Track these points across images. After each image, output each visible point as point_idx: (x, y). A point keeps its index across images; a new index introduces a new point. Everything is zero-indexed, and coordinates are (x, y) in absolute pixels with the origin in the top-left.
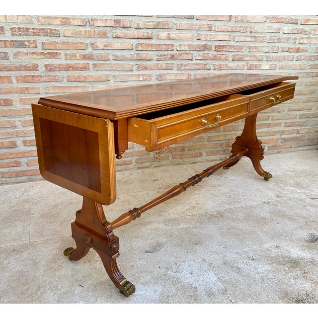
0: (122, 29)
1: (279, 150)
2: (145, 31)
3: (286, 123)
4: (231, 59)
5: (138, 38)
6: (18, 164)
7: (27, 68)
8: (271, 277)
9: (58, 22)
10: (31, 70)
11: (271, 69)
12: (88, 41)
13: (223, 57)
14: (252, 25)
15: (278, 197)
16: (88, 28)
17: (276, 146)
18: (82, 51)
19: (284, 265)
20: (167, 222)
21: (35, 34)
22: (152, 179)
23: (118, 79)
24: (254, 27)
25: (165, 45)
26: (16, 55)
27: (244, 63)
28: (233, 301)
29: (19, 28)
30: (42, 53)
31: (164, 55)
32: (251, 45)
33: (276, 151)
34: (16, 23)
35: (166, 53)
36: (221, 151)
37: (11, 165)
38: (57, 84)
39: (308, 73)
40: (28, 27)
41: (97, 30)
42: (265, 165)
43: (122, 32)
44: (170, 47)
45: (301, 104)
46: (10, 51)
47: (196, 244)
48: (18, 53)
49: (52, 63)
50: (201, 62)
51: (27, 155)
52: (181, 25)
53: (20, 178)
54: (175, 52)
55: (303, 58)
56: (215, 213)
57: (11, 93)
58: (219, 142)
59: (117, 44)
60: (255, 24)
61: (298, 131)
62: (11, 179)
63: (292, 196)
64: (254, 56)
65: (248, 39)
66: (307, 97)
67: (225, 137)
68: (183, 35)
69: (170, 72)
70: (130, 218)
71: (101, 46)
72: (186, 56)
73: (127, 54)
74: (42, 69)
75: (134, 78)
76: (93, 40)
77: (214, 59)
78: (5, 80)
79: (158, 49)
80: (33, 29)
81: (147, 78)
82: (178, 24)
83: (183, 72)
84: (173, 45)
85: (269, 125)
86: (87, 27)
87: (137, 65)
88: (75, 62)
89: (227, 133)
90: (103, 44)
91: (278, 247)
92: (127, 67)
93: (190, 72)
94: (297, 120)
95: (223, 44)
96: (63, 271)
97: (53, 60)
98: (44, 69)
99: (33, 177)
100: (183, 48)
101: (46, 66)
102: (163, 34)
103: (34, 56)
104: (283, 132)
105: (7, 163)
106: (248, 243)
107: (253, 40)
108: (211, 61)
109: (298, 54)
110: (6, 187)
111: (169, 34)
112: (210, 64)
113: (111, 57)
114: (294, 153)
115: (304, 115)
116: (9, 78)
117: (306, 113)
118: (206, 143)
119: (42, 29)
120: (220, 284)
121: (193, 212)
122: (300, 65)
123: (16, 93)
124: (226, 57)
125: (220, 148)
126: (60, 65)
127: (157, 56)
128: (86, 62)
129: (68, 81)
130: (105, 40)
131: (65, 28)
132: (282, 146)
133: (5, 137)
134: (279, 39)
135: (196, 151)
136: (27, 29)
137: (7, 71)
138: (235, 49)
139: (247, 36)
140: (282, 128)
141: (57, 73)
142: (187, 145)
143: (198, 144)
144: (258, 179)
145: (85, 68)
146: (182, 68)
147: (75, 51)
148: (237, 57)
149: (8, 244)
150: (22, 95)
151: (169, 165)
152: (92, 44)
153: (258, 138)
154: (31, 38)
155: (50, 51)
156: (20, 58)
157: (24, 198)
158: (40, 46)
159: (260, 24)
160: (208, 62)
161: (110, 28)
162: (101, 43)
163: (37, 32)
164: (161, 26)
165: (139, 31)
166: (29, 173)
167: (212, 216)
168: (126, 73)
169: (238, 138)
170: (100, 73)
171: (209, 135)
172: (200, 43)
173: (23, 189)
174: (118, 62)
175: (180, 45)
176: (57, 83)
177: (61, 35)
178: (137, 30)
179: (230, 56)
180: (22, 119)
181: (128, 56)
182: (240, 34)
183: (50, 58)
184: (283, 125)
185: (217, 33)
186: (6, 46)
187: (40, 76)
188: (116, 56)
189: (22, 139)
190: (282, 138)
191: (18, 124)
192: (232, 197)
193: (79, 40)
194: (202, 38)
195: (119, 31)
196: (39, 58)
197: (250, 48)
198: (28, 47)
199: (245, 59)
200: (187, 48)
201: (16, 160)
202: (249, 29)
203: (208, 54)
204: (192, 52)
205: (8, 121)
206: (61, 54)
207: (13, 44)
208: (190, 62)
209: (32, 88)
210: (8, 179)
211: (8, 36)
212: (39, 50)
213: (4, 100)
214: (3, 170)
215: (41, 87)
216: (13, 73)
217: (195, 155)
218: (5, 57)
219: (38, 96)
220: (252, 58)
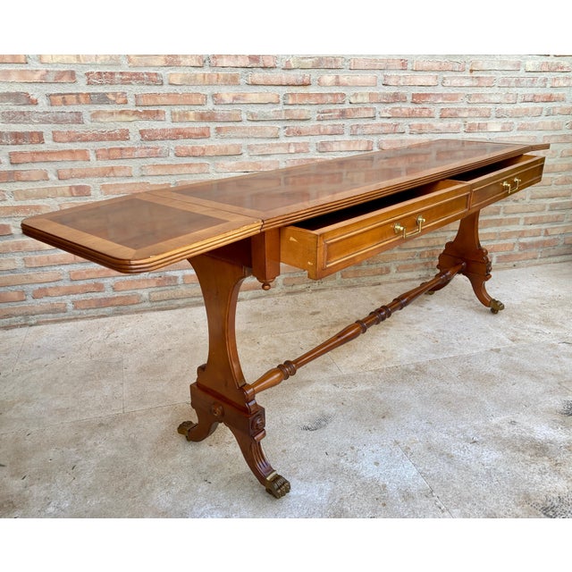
0: (262, 70)
1: (515, 263)
2: (298, 72)
3: (526, 219)
4: (437, 116)
5: (288, 85)
6: (100, 288)
7: (112, 137)
8: (502, 470)
9: (160, 62)
10: (118, 139)
11: (503, 130)
12: (208, 91)
13: (425, 113)
14: (473, 58)
15: (513, 341)
16: (207, 71)
17: (510, 255)
18: (198, 107)
19: (523, 452)
20: (335, 381)
21: (124, 82)
22: (310, 312)
23: (256, 152)
24: (476, 63)
25: (331, 94)
26: (95, 115)
27: (459, 122)
28: (443, 508)
29: (99, 73)
30: (135, 113)
31: (330, 112)
32: (472, 91)
33: (511, 264)
34: (96, 65)
35: (333, 107)
36: (421, 264)
37: (88, 289)
38: (159, 161)
39: (565, 137)
40: (113, 71)
41: (222, 73)
42: (493, 288)
43: (261, 75)
44: (340, 98)
45: (553, 188)
46: (86, 110)
47: (384, 417)
48: (98, 112)
49: (151, 128)
50: (389, 121)
52: (356, 61)
53: (102, 310)
54: (347, 106)
55: (557, 111)
56: (412, 367)
57: (89, 176)
58: (417, 251)
59: (254, 95)
60: (479, 57)
61: (546, 231)
62: (90, 311)
63: (536, 339)
64: (476, 110)
65: (467, 83)
66: (563, 175)
67: (428, 242)
68: (361, 78)
69: (339, 138)
70: (280, 377)
71: (228, 99)
72: (366, 112)
73: (269, 111)
74: (135, 138)
75: (281, 150)
76: (216, 90)
77: (411, 115)
78: (78, 156)
79: (320, 101)
80: (121, 73)
81: (302, 148)
82: (352, 61)
83: (360, 138)
84: (343, 95)
85: (499, 223)
86: (207, 68)
87: (285, 127)
88: (188, 125)
90: (231, 95)
91: (513, 423)
92: (270, 132)
93: (370, 138)
94: (546, 213)
95: (428, 90)
96: (179, 459)
97: (153, 123)
98: (139, 137)
99: (122, 307)
100: (360, 99)
101: (142, 132)
102: (328, 78)
103: (123, 117)
104: (522, 234)
105: (83, 286)
106: (465, 415)
107: (475, 84)
108: (406, 120)
109: (549, 105)
110: (81, 323)
111: (337, 77)
112: (404, 124)
113: (244, 117)
114: (539, 267)
115: (557, 205)
116: (84, 153)
117: (561, 201)
119: (135, 74)
120: (421, 480)
121: (377, 365)
122: (553, 123)
123: (95, 176)
124: (430, 112)
125: (418, 261)
126: (164, 130)
127: (318, 112)
128: (204, 125)
129: (176, 155)
130: (234, 88)
131: (171, 72)
132: (520, 256)
134: (518, 81)
135: (380, 266)
136: (112, 74)
137: (80, 141)
138: (445, 99)
139: (464, 77)
140: (520, 227)
141: (159, 144)
144: (481, 311)
145: (204, 135)
146: (359, 131)
147: (187, 108)
148: (448, 112)
149: (92, 415)
150: (105, 179)
151: (336, 288)
152: (214, 96)
153: (482, 244)
154: (118, 89)
155: (147, 109)
156: (101, 120)
157: (110, 341)
158: (131, 100)
159: (487, 58)
160: (401, 121)
161: (243, 70)
162: (228, 94)
163: (129, 79)
164: (324, 65)
165: (289, 72)
166: (117, 302)
167: (407, 371)
168: (269, 142)
169: (448, 245)
170: (227, 142)
172: (388, 90)
173: (107, 328)
174: (254, 124)
175: (355, 95)
176: (160, 159)
177: (165, 82)
178: (286, 72)
179: (437, 111)
181: (272, 114)
182: (453, 74)
183: (148, 119)
184: (522, 222)
185: (416, 74)
186: (79, 102)
187: (133, 149)
188: (252, 114)
190: (520, 244)
192: (440, 341)
193: (193, 90)
194: (391, 82)
195: (256, 75)
196: (131, 120)
197: (469, 96)
198: (114, 102)
199: (460, 115)
200: (366, 99)
201: (96, 281)
202: (468, 67)
203: (400, 108)
204: (375, 106)
206: (164, 112)
207: (91, 99)
208: (371, 122)
209: (119, 168)
210: (84, 312)
211: (82, 87)
212: (131, 107)
213: (78, 188)
214: (76, 297)
215: (134, 166)
216: (91, 144)
217: (379, 271)
218: (78, 118)
219: (130, 181)
220: (472, 114)
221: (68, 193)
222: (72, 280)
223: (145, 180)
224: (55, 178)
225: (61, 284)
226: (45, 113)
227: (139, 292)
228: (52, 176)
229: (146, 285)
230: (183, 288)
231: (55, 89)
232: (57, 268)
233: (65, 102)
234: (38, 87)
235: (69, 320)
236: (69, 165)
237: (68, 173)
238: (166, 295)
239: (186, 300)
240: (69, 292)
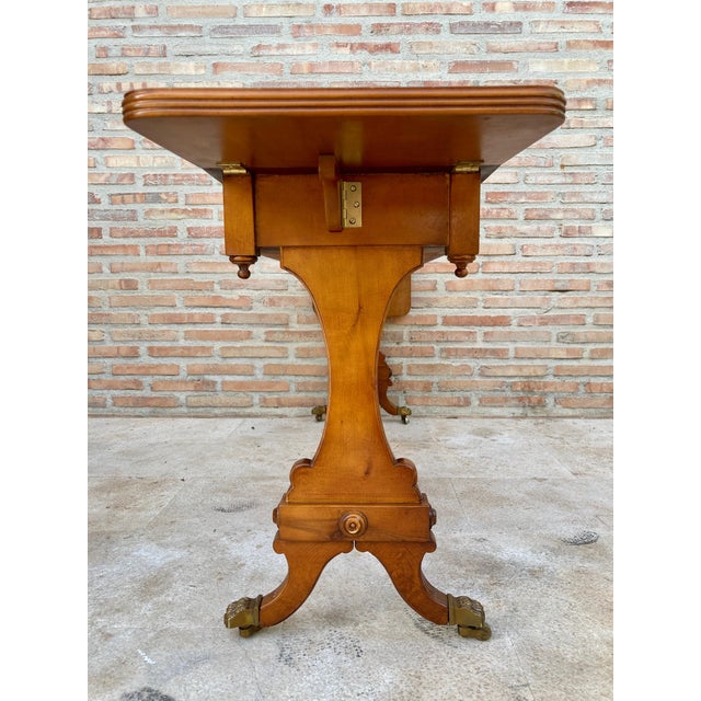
4: (522, 217)
6: (138, 385)
7: (161, 234)
10: (166, 236)
13: (505, 214)
14: (562, 152)
15: (576, 474)
21: (176, 183)
24: (568, 157)
26: (148, 213)
27: (551, 224)
29: (155, 175)
30: (185, 211)
32: (564, 189)
34: (152, 168)
36: (514, 398)
37: (128, 386)
38: (204, 259)
40: (167, 172)
46: (140, 208)
48: (151, 210)
49: (198, 226)
51: (152, 371)
53: (140, 409)
57: (138, 270)
58: (507, 380)
60: (570, 152)
62: (127, 409)
64: (573, 210)
65: (558, 180)
67: (521, 370)
74: (182, 234)
78: (130, 251)
80: (174, 175)
89: (524, 363)
95: (506, 189)
97: (200, 221)
98: (186, 234)
99: (158, 410)
101: (189, 230)
103: (174, 215)
105: (123, 382)
107: (569, 181)
116: (135, 247)
118: (478, 379)
119: (187, 175)
123: (143, 270)
124: (512, 213)
125: (509, 394)
126: (210, 228)
129: (221, 253)
133: (123, 338)
135: (457, 394)
136: (165, 175)
137: (133, 237)
138: (529, 198)
139: (554, 174)
141: (206, 241)
142: (436, 379)
143: (459, 379)
148: (535, 213)
150: (152, 274)
154: (170, 189)
155: (195, 207)
156: (153, 218)
158: (182, 200)
159: (583, 151)
163: (181, 180)
166: (154, 403)
171: (483, 363)
176: (205, 256)
177: (215, 183)
179: (520, 212)
180: (149, 313)
182: (539, 170)
183: (196, 218)
186: (135, 201)
187: (180, 246)
189: (147, 344)
191: (144, 319)
196: (179, 217)
197: (562, 195)
198: (166, 201)
199: (552, 216)
201: (136, 377)
202: (558, 162)
205: (129, 314)
206: (212, 211)
207: (145, 198)
209: (166, 265)
210: (122, 410)
211: (139, 188)
212: (181, 205)
213: (126, 281)
214: (116, 393)
215: (180, 262)
216: (142, 240)
217: (455, 401)
218: (133, 216)
219: (175, 277)
220: (568, 215)
221: (117, 286)
222: (113, 375)
223: (189, 277)
224: (109, 271)
225: (103, 377)
226: (105, 210)
227: (177, 394)
228: (106, 269)
229: (184, 387)
230: (221, 395)
231: (116, 190)
232: (101, 360)
233: (123, 202)
234: (102, 188)
235: (107, 416)
236: (122, 259)
237: (120, 266)
238: (203, 400)
239: (224, 410)
240: (110, 387)
